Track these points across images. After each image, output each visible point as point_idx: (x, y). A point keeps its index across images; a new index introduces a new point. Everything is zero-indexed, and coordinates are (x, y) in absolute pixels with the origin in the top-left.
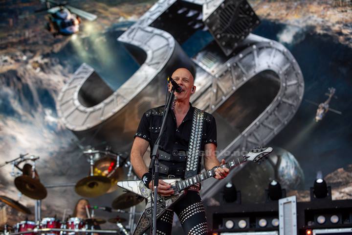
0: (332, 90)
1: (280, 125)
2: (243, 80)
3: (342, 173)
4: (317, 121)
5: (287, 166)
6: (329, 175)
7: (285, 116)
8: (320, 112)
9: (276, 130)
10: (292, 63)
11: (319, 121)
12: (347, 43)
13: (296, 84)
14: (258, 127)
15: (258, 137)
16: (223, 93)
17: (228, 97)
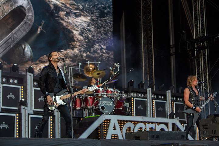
0: (44, 22)
1: (25, 32)
2: (13, 8)
3: (46, 57)
4: (38, 33)
5: (28, 50)
6: (41, 57)
7: (27, 28)
8: (39, 30)
9: (24, 33)
10: (30, 6)
11: (39, 33)
12: (49, 3)
13: (31, 15)
14: (18, 31)
15: (18, 35)
16: (5, 11)
17: (7, 14)
